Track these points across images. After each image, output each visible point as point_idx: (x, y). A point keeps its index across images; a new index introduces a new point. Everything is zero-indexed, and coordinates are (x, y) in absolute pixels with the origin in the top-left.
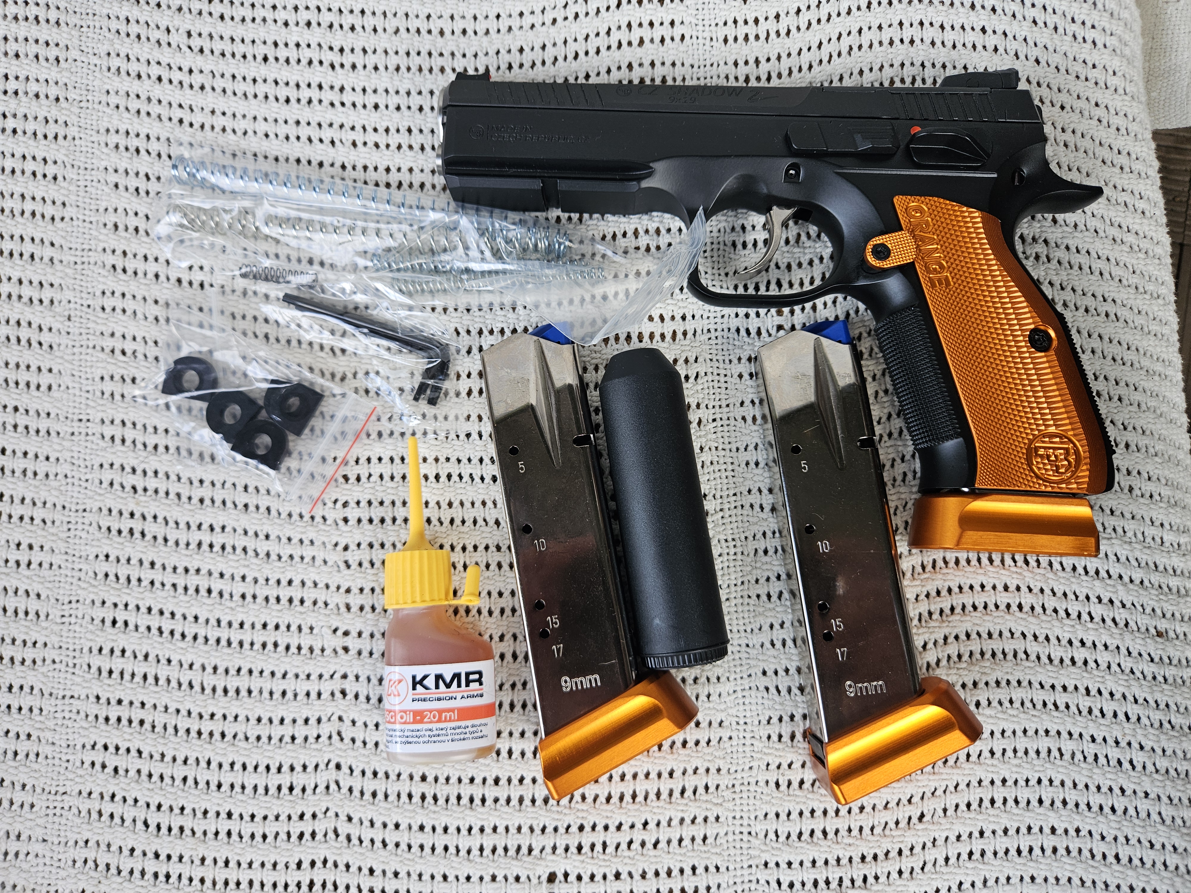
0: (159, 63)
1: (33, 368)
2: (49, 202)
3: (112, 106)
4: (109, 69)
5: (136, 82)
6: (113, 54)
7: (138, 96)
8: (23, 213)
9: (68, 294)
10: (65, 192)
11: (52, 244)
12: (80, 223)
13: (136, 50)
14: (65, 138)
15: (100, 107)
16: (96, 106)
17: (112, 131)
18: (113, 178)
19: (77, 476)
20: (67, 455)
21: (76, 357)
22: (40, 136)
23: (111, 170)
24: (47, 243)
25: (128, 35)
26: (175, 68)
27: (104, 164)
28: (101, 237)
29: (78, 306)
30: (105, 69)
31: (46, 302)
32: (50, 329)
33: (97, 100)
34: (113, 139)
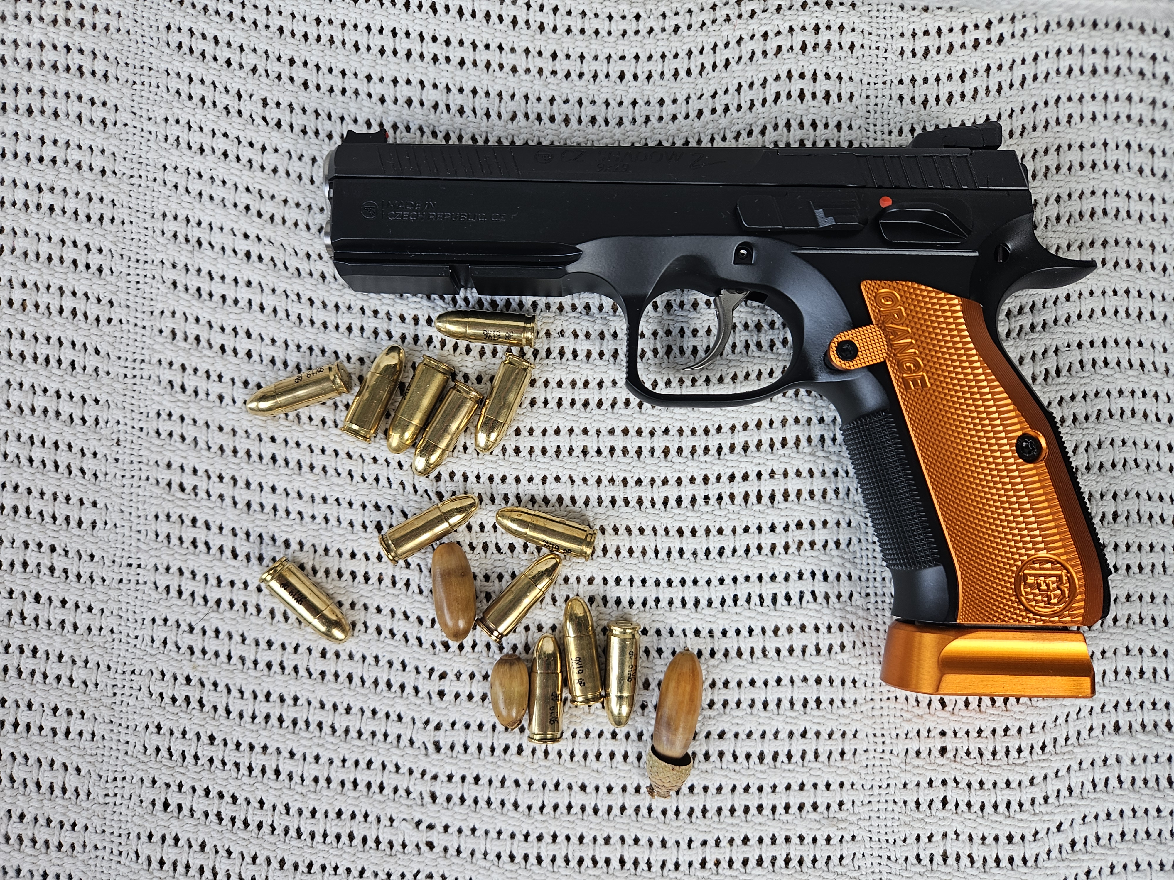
0: (225, 135)
1: (74, 500)
2: (93, 299)
3: (170, 185)
4: (166, 139)
5: (198, 157)
6: (171, 121)
7: (200, 175)
8: (61, 311)
9: (116, 414)
10: (114, 289)
11: (97, 352)
12: (131, 327)
13: (198, 117)
14: (112, 220)
15: (155, 185)
16: (150, 184)
17: (170, 216)
18: (170, 275)
19: (125, 632)
20: (113, 606)
21: (126, 490)
22: (82, 216)
23: (168, 265)
24: (91, 350)
25: (190, 97)
26: (245, 142)
27: (160, 256)
28: (156, 347)
29: (129, 429)
30: (161, 138)
31: (90, 421)
32: (95, 454)
33: (151, 177)
34: (171, 227)
